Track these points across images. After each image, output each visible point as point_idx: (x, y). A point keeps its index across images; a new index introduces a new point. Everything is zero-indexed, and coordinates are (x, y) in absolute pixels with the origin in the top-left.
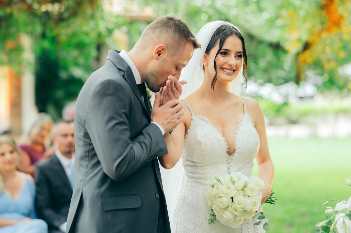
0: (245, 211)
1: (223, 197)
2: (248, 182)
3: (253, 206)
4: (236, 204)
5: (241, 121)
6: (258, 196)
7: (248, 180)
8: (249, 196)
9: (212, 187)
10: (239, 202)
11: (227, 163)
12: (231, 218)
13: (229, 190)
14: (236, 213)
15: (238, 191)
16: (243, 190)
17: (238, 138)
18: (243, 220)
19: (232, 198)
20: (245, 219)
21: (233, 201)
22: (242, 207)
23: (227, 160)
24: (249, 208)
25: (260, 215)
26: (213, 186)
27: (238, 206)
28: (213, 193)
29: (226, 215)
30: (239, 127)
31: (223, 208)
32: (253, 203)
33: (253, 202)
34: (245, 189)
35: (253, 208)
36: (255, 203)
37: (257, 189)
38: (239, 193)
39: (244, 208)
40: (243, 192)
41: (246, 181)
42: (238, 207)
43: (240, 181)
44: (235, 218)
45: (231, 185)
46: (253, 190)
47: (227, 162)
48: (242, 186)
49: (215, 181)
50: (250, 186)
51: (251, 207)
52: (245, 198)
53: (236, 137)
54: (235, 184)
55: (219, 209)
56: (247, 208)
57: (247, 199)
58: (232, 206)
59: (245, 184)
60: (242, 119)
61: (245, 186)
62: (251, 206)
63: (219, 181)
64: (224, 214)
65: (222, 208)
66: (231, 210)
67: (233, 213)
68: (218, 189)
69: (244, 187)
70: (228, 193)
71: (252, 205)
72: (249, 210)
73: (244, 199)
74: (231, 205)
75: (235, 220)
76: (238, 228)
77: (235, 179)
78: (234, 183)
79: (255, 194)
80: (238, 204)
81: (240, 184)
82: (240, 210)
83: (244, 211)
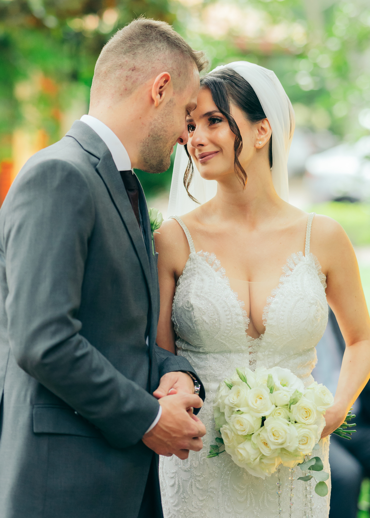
0: (283, 451)
1: (246, 413)
2: (301, 394)
3: (301, 443)
4: (266, 433)
5: (291, 270)
6: (315, 426)
7: (302, 390)
8: (297, 421)
9: (228, 388)
10: (275, 430)
11: (250, 353)
12: (252, 457)
13: (259, 401)
14: (266, 451)
15: (278, 408)
16: (288, 406)
17: (272, 306)
18: (276, 465)
19: (264, 419)
20: (281, 465)
21: (263, 425)
22: (280, 441)
23: (249, 347)
24: (292, 446)
25: (313, 463)
26: (230, 387)
27: (272, 439)
28: (226, 401)
29: (244, 449)
30: (282, 283)
31: (242, 435)
32: (304, 438)
33: (304, 436)
34: (292, 406)
35: (302, 447)
36: (307, 438)
37: (317, 411)
38: (279, 411)
39: (282, 444)
40: (287, 411)
41: (297, 391)
42: (271, 441)
43: (285, 388)
44: (261, 459)
45: (266, 392)
46: (308, 412)
47: (250, 350)
48: (287, 399)
49: (236, 378)
50: (305, 402)
51: (297, 446)
52: (288, 424)
53: (270, 304)
54: (275, 393)
55: (233, 435)
56: (288, 444)
57: (293, 427)
58: (261, 436)
59: (294, 398)
60: (295, 265)
61: (294, 402)
62: (298, 443)
63: (244, 379)
64: (241, 446)
65: (238, 435)
66: (255, 443)
67: (259, 449)
68: (238, 394)
69: (292, 402)
70: (256, 408)
71: (300, 441)
72: (291, 449)
73: (286, 427)
74: (258, 432)
75: (261, 462)
76: (264, 479)
77: (277, 383)
78: (271, 391)
79: (311, 420)
80: (271, 434)
81: (284, 395)
82: (273, 447)
83: (283, 449)
